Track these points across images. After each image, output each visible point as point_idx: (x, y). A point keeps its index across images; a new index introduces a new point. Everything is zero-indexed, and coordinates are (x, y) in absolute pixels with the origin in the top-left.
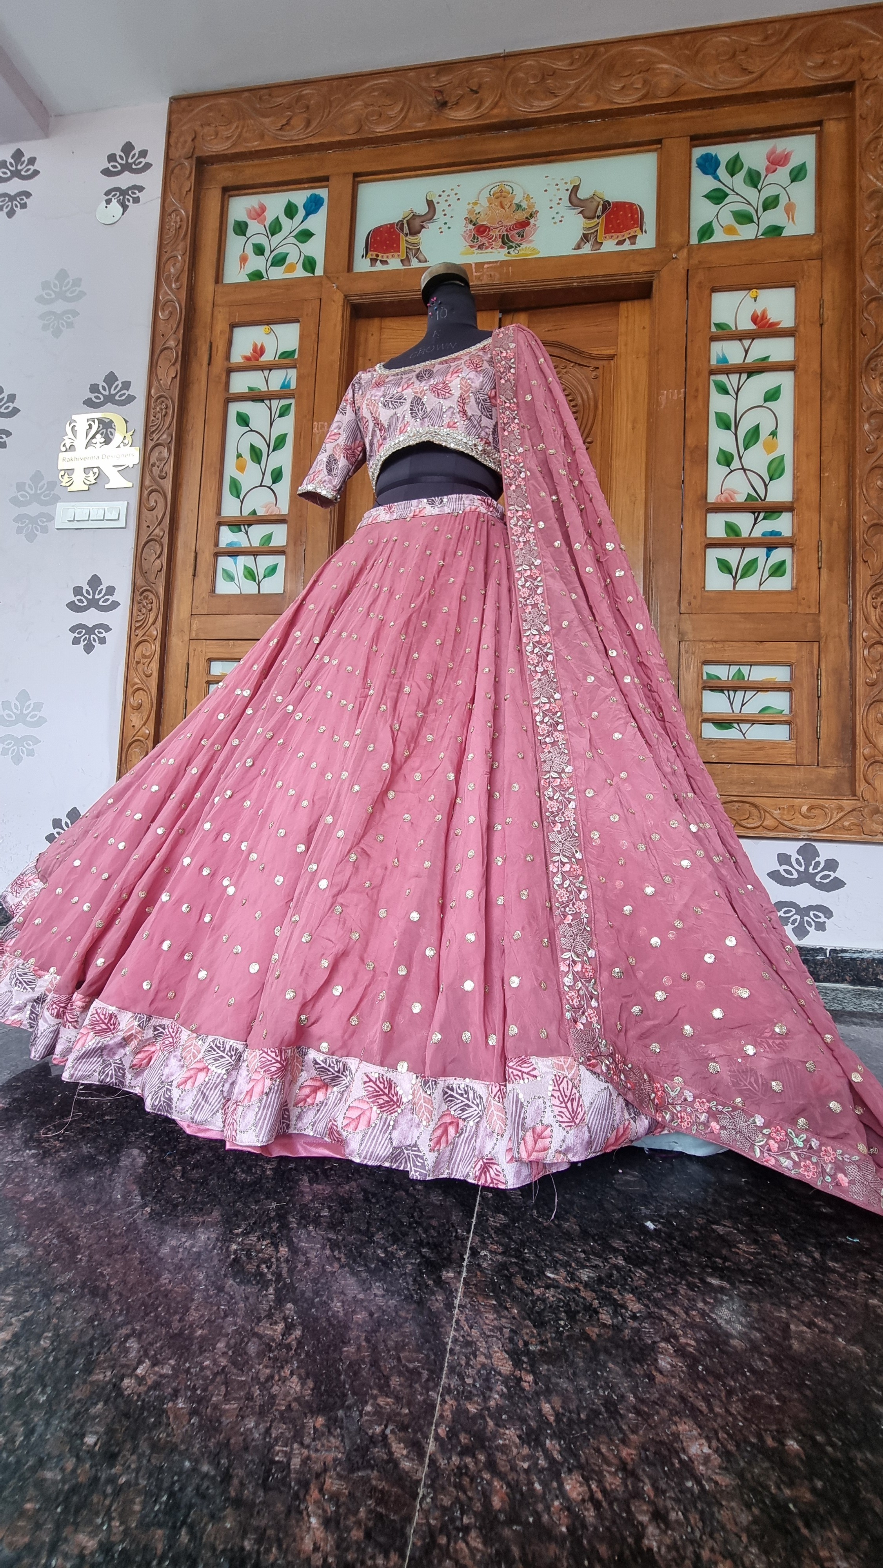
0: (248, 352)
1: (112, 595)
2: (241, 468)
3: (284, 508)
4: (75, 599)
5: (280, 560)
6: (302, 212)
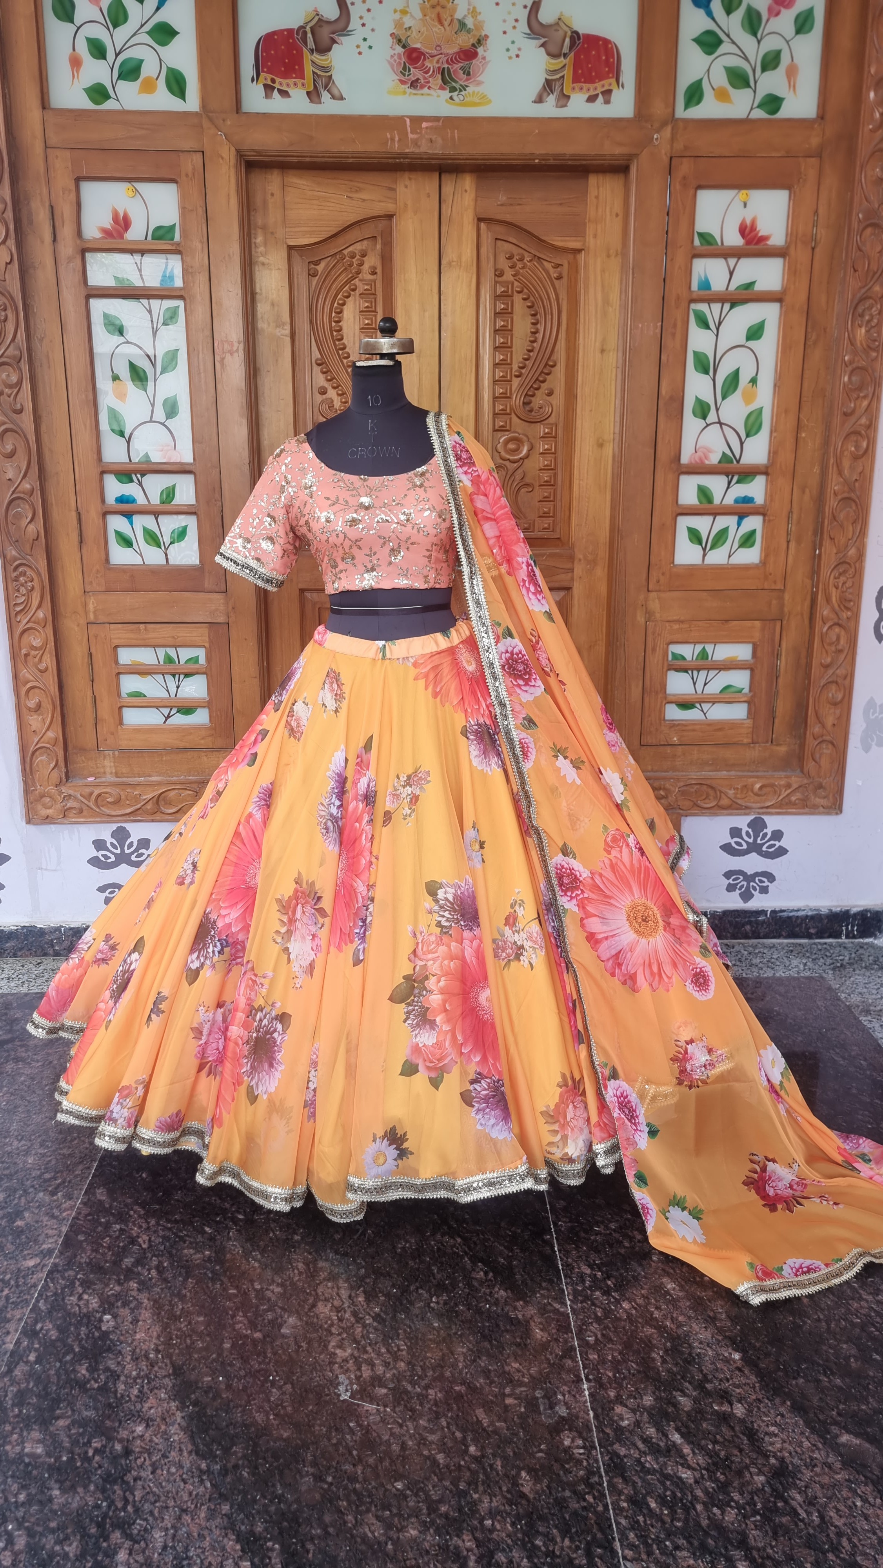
0: (108, 222)
2: (121, 396)
3: (186, 453)
5: (191, 522)
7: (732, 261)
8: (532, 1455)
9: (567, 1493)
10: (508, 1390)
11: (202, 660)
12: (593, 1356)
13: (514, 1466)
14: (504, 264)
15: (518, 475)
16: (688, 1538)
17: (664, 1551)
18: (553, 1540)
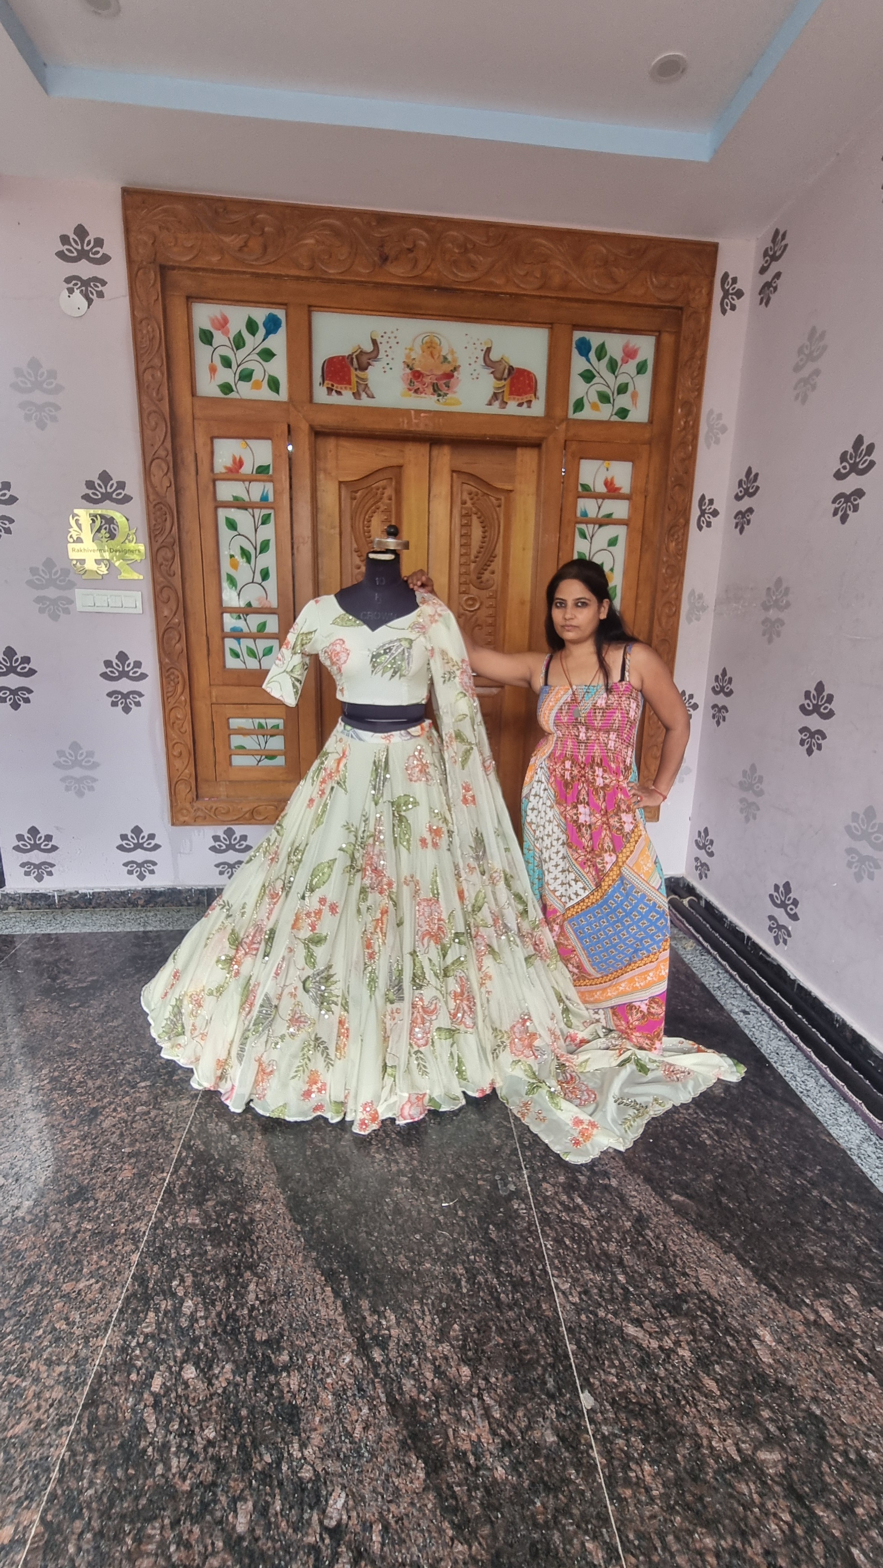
0: (229, 463)
1: (140, 667)
2: (235, 566)
3: (273, 602)
4: (108, 670)
6: (262, 331)
7: (600, 501)
8: (496, 1215)
9: (518, 1237)
10: (479, 1176)
11: (281, 727)
12: (528, 1153)
13: (485, 1222)
14: (466, 497)
15: (474, 619)
16: (589, 1262)
17: (576, 1271)
18: (511, 1267)
